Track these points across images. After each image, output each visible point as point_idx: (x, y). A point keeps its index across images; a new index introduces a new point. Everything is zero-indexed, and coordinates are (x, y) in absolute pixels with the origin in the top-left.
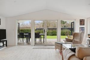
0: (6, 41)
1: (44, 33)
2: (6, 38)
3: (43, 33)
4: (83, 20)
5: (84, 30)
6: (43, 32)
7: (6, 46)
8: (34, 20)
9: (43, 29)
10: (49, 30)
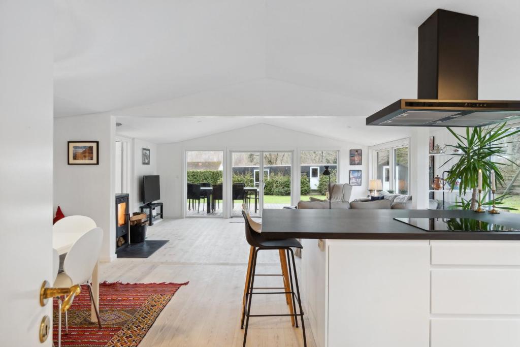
0: (161, 205)
1: (257, 186)
2: (159, 198)
3: (252, 186)
4: (359, 152)
5: (360, 177)
6: (252, 181)
7: (162, 217)
8: (231, 152)
9: (252, 169)
10: (276, 174)
